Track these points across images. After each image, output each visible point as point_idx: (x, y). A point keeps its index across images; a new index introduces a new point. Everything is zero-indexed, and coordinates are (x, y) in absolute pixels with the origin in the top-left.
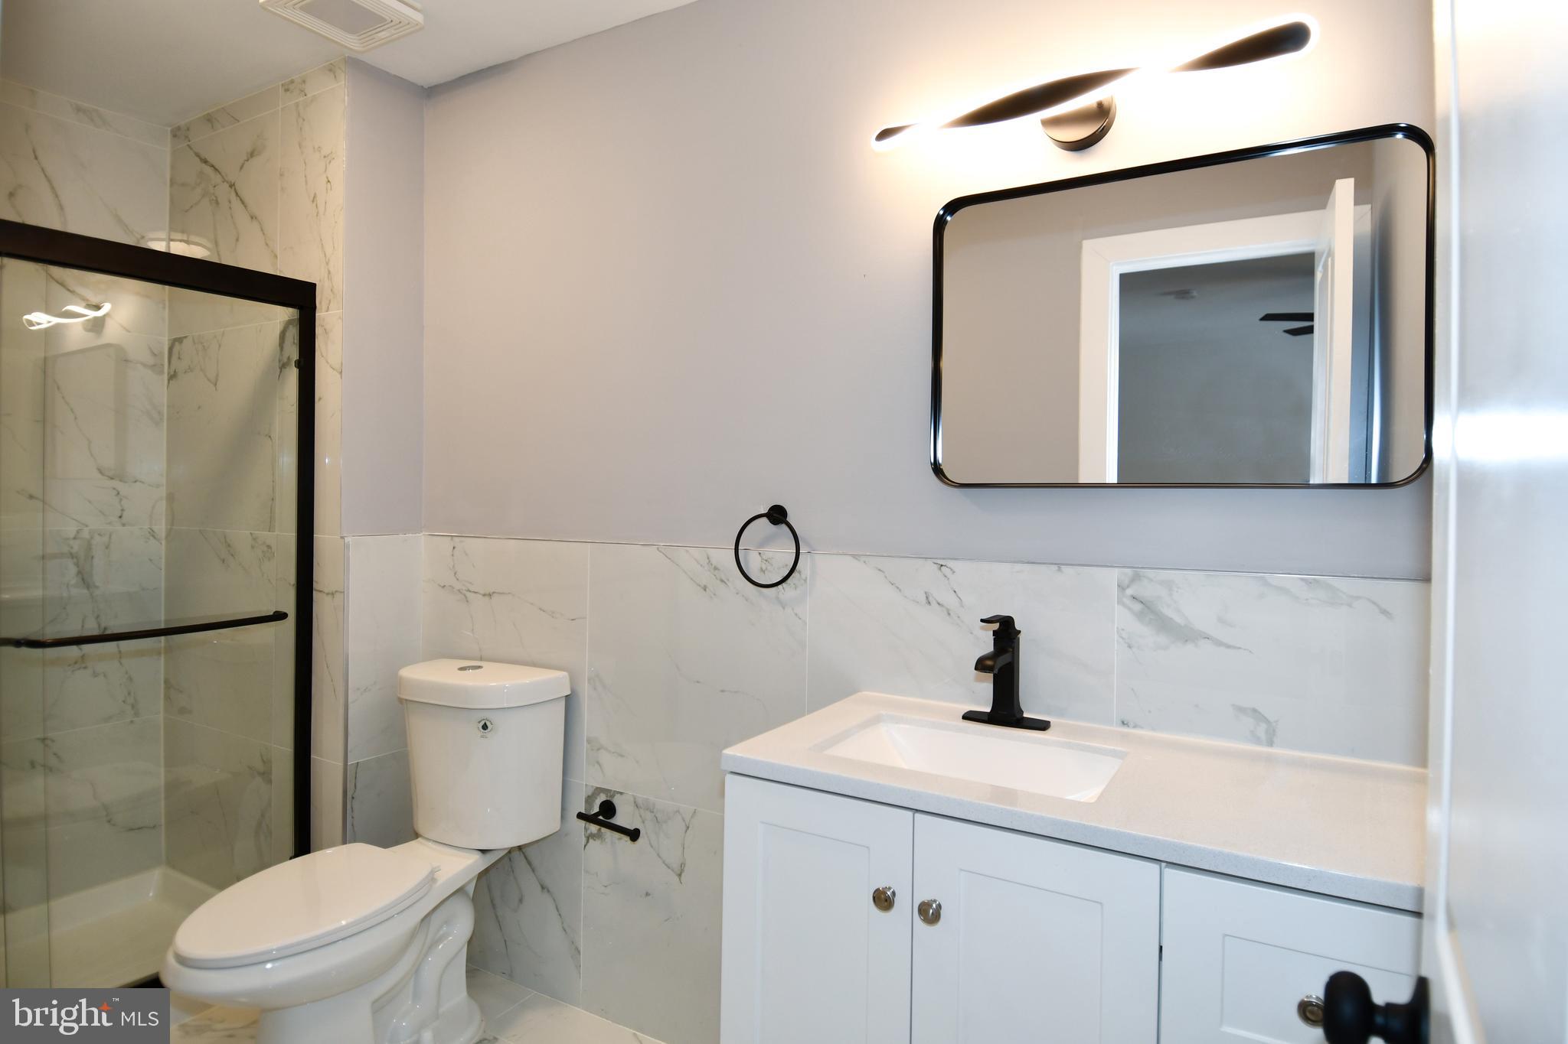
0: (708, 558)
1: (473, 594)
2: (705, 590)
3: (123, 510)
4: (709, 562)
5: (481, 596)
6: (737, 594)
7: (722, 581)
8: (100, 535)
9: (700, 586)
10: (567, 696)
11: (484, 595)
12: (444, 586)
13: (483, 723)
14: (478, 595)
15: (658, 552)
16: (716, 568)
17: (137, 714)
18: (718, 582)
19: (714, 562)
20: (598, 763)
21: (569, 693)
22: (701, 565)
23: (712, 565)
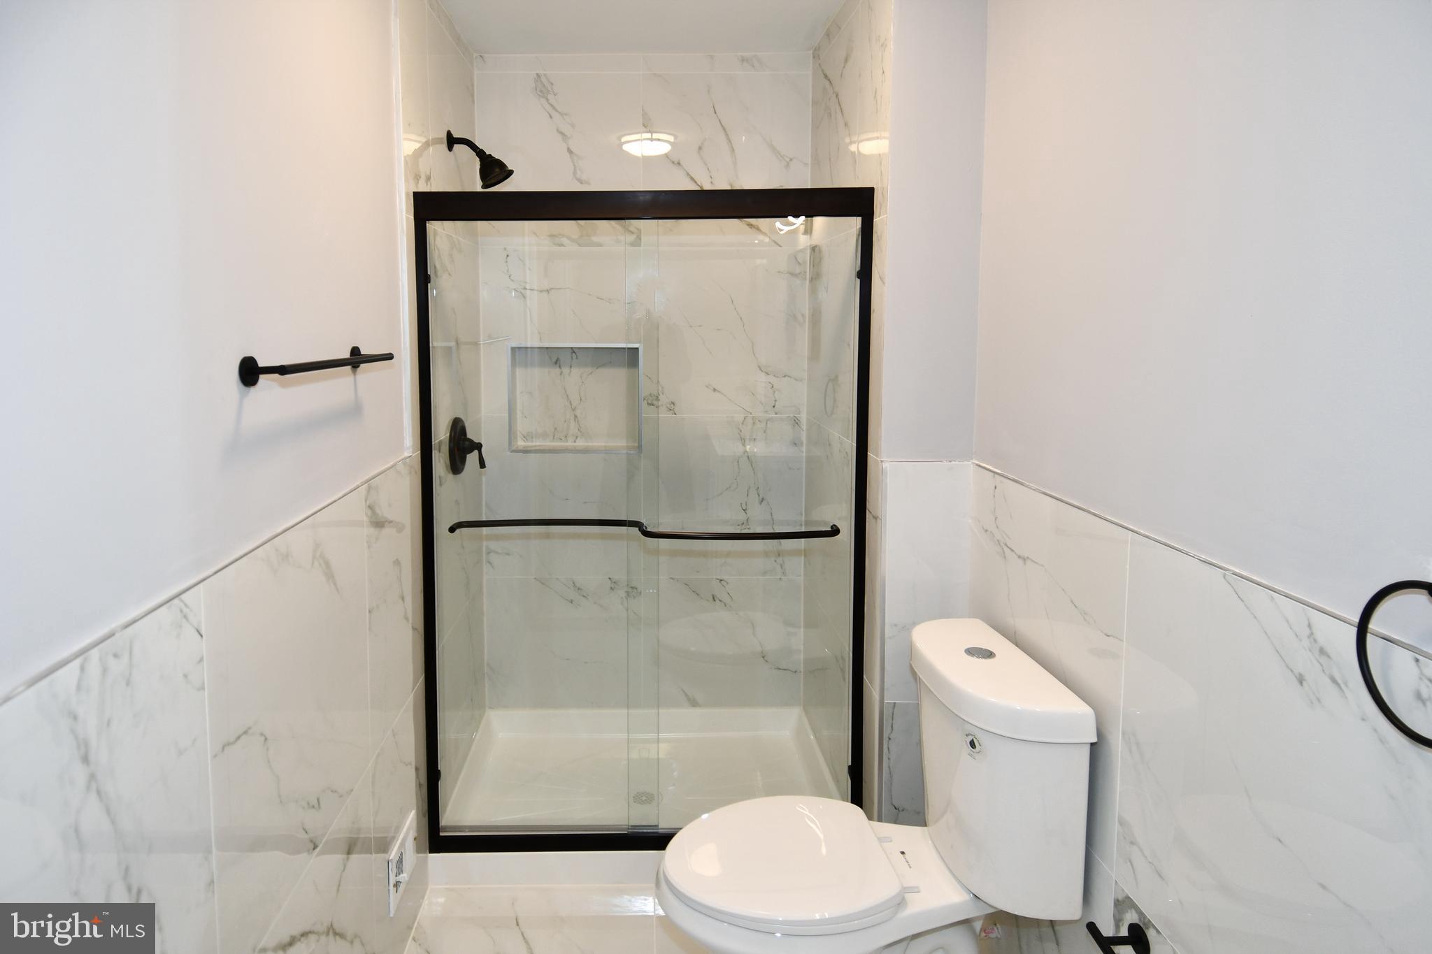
0: (1309, 626)
1: (1009, 550)
3: (776, 401)
4: (1312, 634)
5: (1016, 557)
8: (759, 421)
10: (1092, 744)
11: (1019, 557)
12: (986, 531)
13: (970, 738)
14: (1014, 553)
15: (1222, 578)
17: (784, 574)
18: (1328, 681)
20: (1130, 861)
21: (1094, 740)
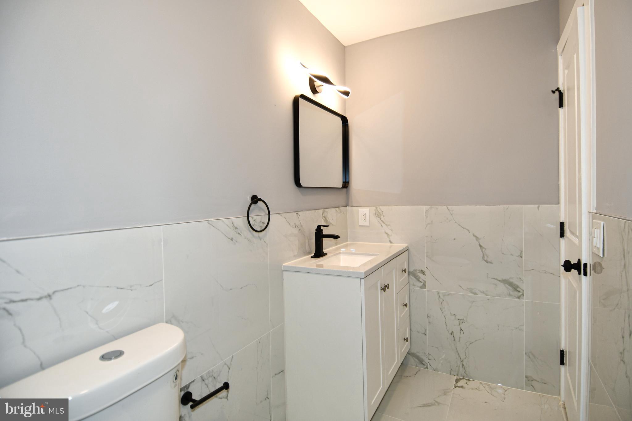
2: (232, 240)
6: (245, 238)
7: (239, 234)
9: (230, 239)
16: (236, 228)
19: (235, 225)
22: (230, 228)
23: (234, 226)
